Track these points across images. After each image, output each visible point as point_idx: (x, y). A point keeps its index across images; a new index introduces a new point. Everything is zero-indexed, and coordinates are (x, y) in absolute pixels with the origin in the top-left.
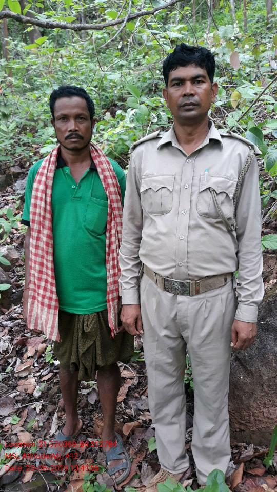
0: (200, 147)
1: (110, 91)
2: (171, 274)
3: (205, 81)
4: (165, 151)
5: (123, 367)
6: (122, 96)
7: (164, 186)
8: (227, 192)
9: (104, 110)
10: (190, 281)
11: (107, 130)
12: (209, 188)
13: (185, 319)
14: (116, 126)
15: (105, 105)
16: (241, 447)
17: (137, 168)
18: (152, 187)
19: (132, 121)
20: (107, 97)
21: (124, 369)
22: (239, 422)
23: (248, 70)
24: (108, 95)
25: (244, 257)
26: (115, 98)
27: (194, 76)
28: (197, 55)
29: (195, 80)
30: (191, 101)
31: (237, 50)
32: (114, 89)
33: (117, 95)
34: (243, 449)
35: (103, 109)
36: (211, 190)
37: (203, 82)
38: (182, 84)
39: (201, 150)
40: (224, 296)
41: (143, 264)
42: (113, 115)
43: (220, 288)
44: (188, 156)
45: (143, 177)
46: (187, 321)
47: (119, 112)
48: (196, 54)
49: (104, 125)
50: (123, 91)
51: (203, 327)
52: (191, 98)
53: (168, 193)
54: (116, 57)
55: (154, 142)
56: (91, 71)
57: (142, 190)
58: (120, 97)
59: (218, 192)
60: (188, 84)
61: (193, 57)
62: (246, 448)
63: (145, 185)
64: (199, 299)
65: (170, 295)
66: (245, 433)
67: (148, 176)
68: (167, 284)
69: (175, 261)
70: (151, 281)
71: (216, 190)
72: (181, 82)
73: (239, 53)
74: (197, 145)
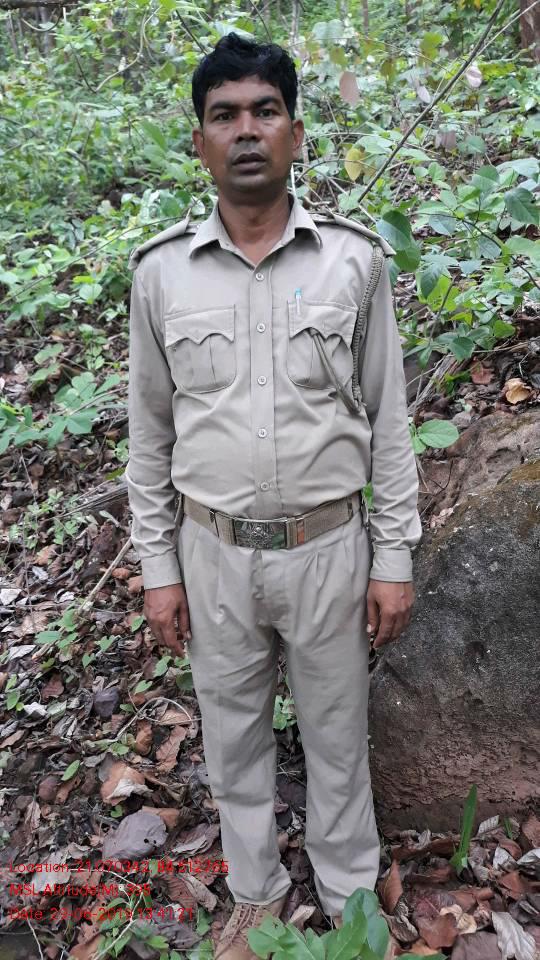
0: (279, 245)
1: (108, 158)
2: (247, 509)
3: (279, 112)
4: (208, 261)
5: (166, 706)
6: (133, 168)
7: (214, 331)
8: (341, 334)
9: (97, 197)
10: (284, 520)
11: (105, 233)
12: (308, 330)
13: (281, 595)
14: (122, 225)
15: (99, 187)
16: (406, 837)
17: (152, 299)
18: (188, 336)
19: (156, 215)
20: (101, 171)
21: (169, 708)
22: (400, 791)
23: (376, 108)
24: (103, 166)
25: (382, 458)
26: (118, 172)
27: (258, 100)
28: (262, 57)
29: (259, 109)
30: (253, 151)
31: (352, 69)
32: (116, 154)
33: (123, 166)
34: (411, 842)
35: (95, 194)
36: (313, 332)
37: (275, 113)
38: (233, 118)
39: (280, 252)
40: (350, 542)
41: (183, 495)
42: (117, 204)
43: (341, 528)
44: (256, 267)
45: (166, 317)
46: (284, 598)
47: (126, 197)
48: (260, 56)
49: (99, 224)
50: (134, 158)
51: (315, 608)
52: (252, 144)
53: (225, 344)
54: (116, 88)
55: (180, 244)
56: (65, 118)
57: (168, 342)
58: (129, 169)
59: (326, 336)
60: (246, 115)
61: (253, 60)
62: (416, 839)
63: (173, 334)
64: (304, 553)
65: (247, 552)
66: (412, 809)
67: (179, 313)
68: (237, 531)
69: (253, 482)
70: (202, 530)
71: (322, 332)
72: (230, 112)
73: (358, 76)
74: (270, 243)
